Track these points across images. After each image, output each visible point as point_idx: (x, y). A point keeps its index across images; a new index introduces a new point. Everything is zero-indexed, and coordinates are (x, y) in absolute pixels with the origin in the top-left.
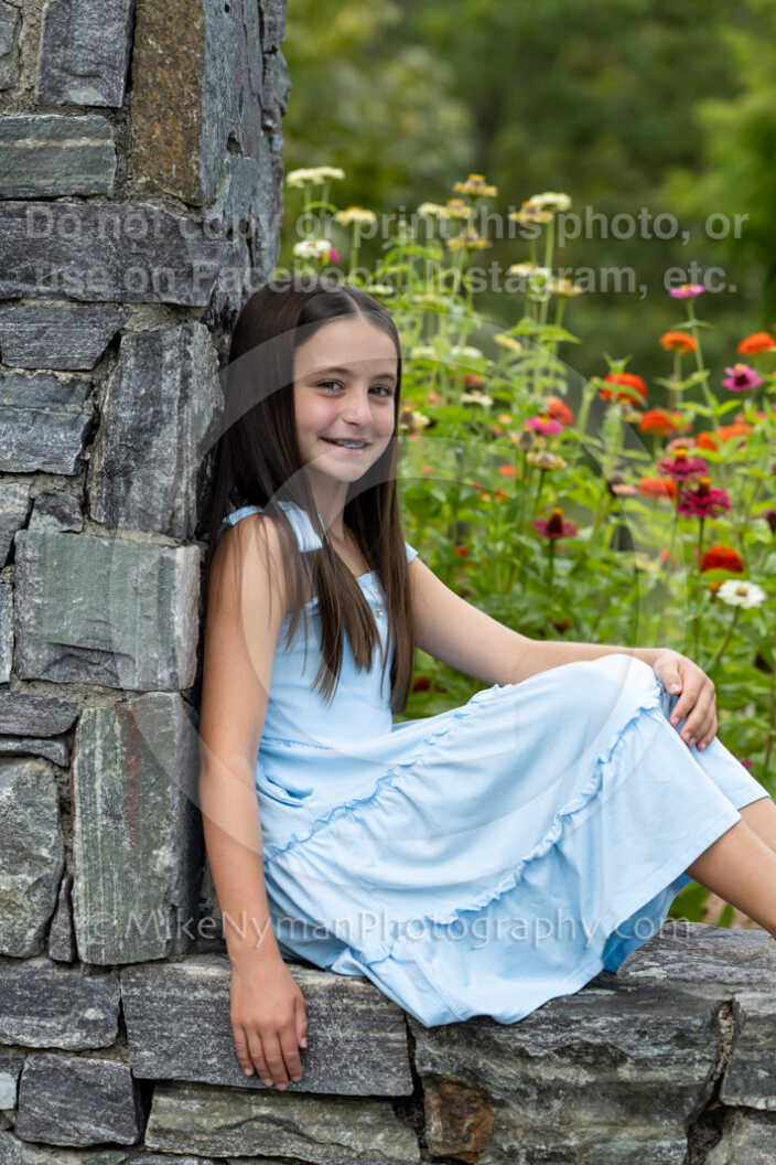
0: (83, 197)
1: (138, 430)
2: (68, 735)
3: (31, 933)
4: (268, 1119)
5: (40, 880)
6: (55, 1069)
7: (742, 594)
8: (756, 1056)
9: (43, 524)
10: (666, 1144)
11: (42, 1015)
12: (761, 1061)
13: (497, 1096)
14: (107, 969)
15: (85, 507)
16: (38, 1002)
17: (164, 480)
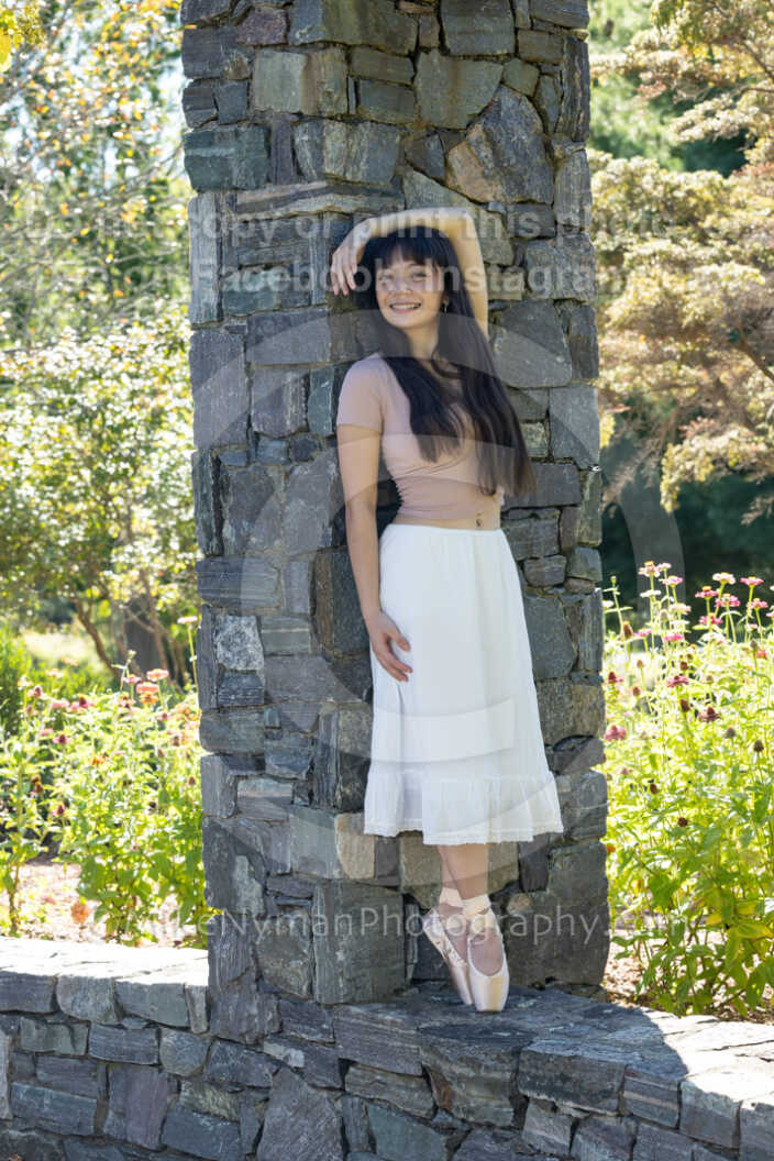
0: (302, 655)
1: (322, 760)
2: (310, 898)
3: (305, 988)
4: (379, 1081)
5: (305, 965)
6: (315, 1052)
8: (525, 1070)
9: (298, 800)
10: (505, 1110)
11: (311, 1026)
12: (528, 1073)
14: (329, 1007)
15: (311, 795)
16: (312, 1020)
17: (332, 783)
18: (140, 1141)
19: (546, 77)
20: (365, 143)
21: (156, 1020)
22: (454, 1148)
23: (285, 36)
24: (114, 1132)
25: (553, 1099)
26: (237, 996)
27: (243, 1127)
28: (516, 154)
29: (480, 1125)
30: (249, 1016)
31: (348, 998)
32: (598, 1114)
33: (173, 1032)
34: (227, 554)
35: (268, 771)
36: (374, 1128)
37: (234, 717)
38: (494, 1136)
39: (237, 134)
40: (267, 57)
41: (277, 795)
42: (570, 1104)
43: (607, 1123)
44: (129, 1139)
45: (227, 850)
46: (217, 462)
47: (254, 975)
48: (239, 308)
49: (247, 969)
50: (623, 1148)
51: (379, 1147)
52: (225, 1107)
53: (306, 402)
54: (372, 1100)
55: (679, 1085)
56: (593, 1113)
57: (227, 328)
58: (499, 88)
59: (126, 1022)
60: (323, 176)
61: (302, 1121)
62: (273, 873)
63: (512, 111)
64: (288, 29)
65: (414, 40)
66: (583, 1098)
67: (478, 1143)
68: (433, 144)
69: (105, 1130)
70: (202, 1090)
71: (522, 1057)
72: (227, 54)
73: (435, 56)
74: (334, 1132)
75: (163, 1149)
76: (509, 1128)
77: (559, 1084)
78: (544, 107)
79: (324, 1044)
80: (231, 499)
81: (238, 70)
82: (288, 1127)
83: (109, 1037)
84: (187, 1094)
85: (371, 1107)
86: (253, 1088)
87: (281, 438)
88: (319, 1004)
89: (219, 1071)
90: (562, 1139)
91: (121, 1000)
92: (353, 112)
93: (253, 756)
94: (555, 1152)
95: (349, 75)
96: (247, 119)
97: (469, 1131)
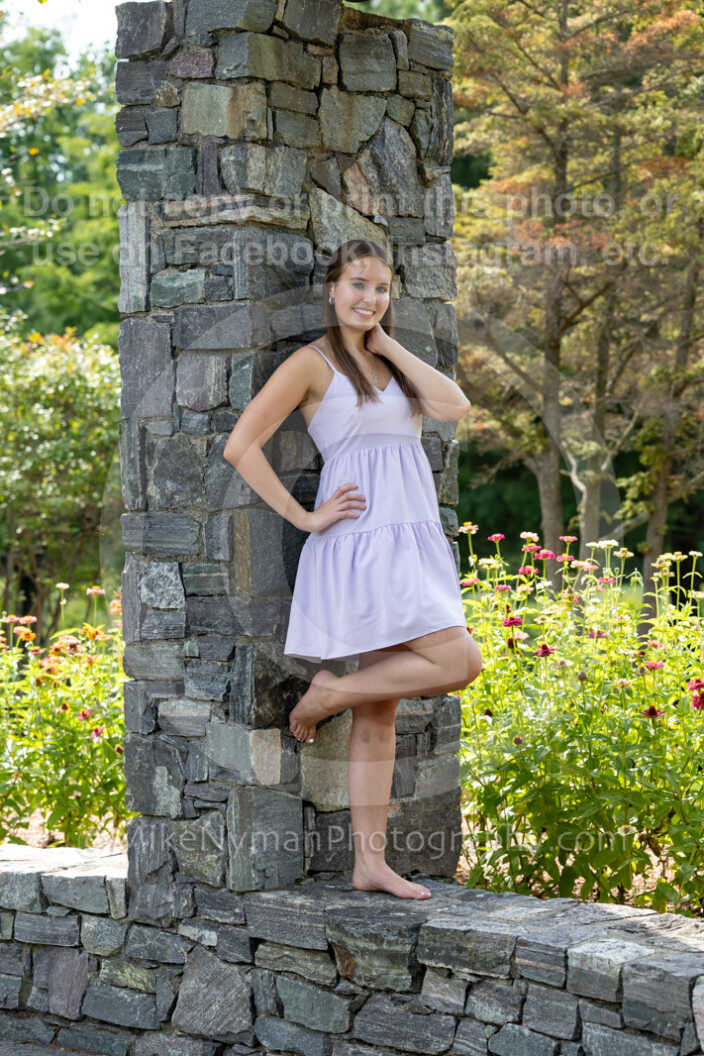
1: (239, 684)
2: (225, 802)
3: (218, 878)
4: (287, 956)
5: (219, 858)
6: (227, 932)
8: (423, 943)
9: (215, 719)
10: (404, 977)
11: (225, 910)
12: (427, 945)
13: (351, 952)
14: (242, 894)
15: (227, 713)
16: (224, 905)
17: (247, 704)
18: (62, 1013)
19: (421, 111)
20: (280, 164)
21: (77, 908)
22: (354, 1011)
23: (213, 72)
24: (37, 1006)
25: (450, 967)
26: (154, 886)
27: (159, 998)
28: (396, 174)
29: (379, 991)
30: (166, 903)
31: (259, 887)
32: (491, 978)
33: (93, 918)
34: (151, 509)
35: (187, 694)
36: (282, 996)
37: (154, 647)
38: (392, 999)
39: (166, 152)
40: (195, 88)
41: (195, 715)
42: (466, 970)
43: (499, 985)
44: (52, 1011)
45: (148, 761)
46: (143, 431)
47: (170, 869)
48: (167, 300)
49: (165, 863)
50: (514, 1005)
51: (286, 1012)
52: (142, 981)
53: (227, 381)
54: (279, 972)
55: (566, 952)
56: (486, 977)
57: (154, 317)
58: (384, 119)
59: (49, 910)
60: (246, 191)
61: (214, 991)
62: (191, 780)
63: (394, 140)
64: (215, 66)
65: (318, 78)
66: (478, 965)
67: (377, 1006)
68: (332, 166)
69: (29, 1004)
70: (119, 967)
71: (421, 932)
72: (158, 85)
73: (334, 90)
74: (244, 1000)
75: (83, 1018)
76: (407, 992)
77: (454, 954)
78: (418, 136)
79: (235, 925)
80: (156, 464)
81: (168, 98)
82: (201, 996)
83: (35, 923)
84: (107, 971)
85: (279, 977)
86: (168, 964)
87: (203, 412)
88: (231, 891)
89: (136, 950)
90: (456, 1000)
91: (45, 893)
92: (271, 137)
93: (174, 681)
94: (450, 1011)
95: (269, 106)
96: (176, 140)
97: (369, 997)
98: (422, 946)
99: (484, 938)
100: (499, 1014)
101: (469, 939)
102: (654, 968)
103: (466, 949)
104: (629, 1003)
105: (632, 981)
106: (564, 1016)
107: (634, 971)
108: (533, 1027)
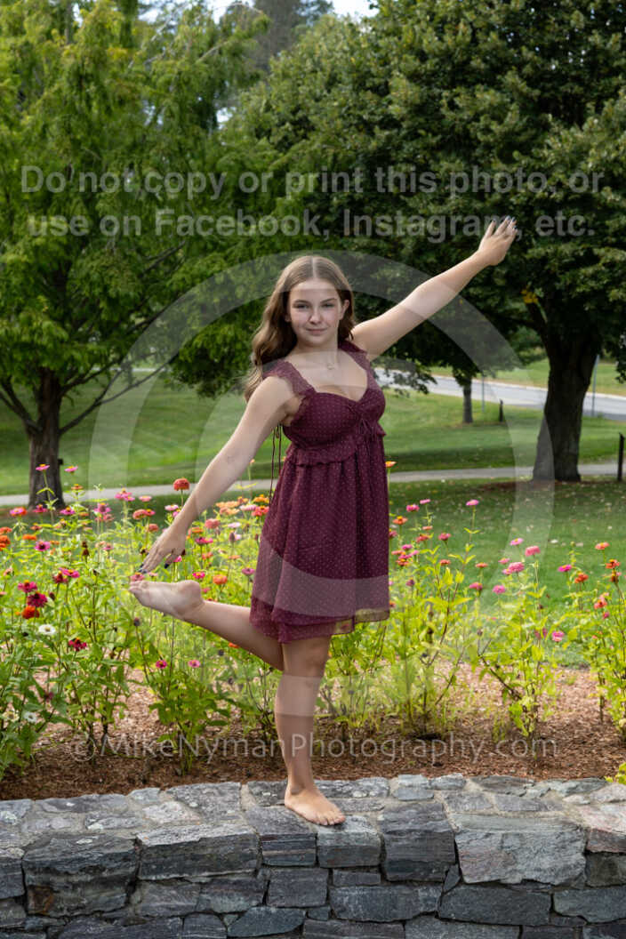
7: (48, 630)
13: (56, 889)
98: (146, 864)
99: (220, 842)
100: (242, 902)
101: (203, 847)
102: (415, 830)
103: (204, 856)
104: (391, 862)
105: (394, 844)
106: (313, 888)
107: (395, 837)
108: (283, 904)
